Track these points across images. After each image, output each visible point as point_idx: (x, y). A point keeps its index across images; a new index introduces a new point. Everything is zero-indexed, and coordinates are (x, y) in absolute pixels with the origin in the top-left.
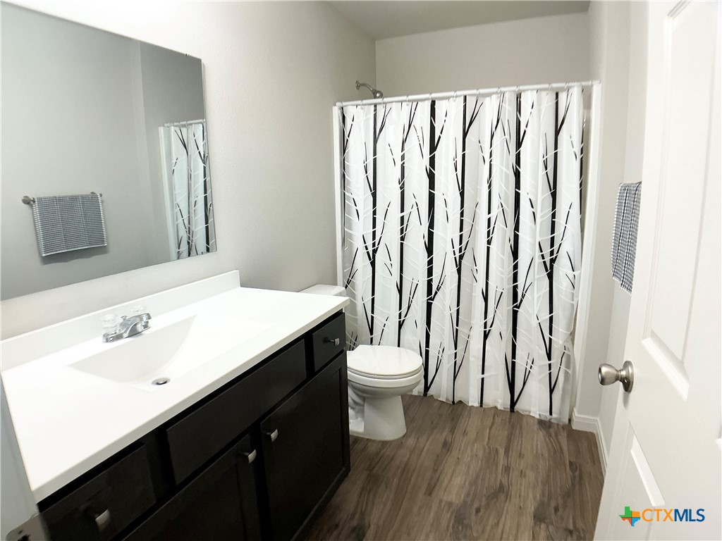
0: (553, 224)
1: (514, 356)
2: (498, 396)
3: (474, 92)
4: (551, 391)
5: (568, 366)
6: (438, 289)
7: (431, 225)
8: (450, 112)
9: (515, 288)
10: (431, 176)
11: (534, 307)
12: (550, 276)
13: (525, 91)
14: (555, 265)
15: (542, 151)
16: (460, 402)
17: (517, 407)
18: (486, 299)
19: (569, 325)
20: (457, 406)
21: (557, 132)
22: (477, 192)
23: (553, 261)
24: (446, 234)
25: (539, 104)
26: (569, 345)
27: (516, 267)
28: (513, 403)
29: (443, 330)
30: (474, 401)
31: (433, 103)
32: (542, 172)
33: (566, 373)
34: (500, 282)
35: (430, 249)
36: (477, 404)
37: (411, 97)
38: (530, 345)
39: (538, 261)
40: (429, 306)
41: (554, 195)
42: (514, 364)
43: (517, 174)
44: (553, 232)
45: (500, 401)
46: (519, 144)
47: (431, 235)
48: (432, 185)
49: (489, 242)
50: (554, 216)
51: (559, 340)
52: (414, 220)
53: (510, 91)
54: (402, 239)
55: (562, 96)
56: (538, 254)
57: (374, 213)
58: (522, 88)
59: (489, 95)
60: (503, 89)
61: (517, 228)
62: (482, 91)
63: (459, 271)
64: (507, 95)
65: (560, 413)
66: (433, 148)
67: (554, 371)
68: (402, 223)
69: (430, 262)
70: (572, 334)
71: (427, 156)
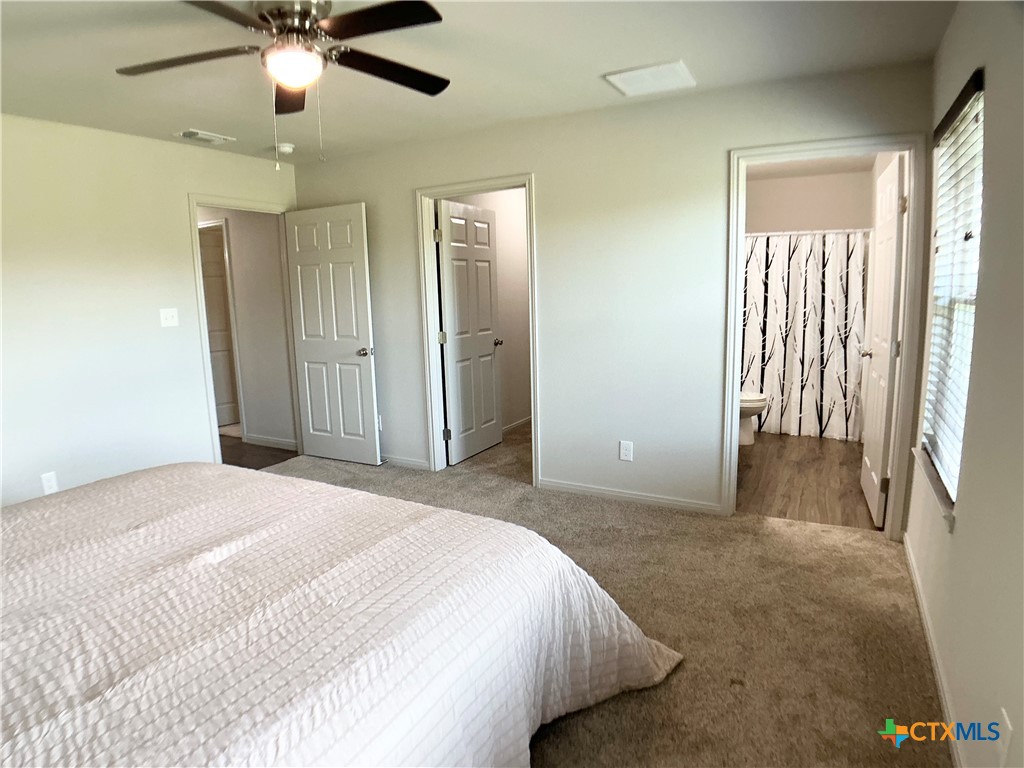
0: (846, 315)
1: (822, 400)
2: (811, 428)
3: (795, 233)
4: (847, 420)
5: (857, 403)
6: (769, 358)
7: (765, 316)
8: (780, 245)
9: (822, 356)
10: (766, 285)
11: (834, 368)
12: (845, 347)
13: (828, 233)
14: (848, 340)
15: (839, 271)
16: (786, 434)
17: (824, 435)
18: (802, 363)
19: (857, 376)
20: (782, 436)
21: (848, 259)
22: (797, 295)
23: (846, 338)
24: (776, 322)
25: (837, 242)
26: (858, 391)
27: (822, 342)
28: (822, 432)
29: (772, 386)
30: (794, 432)
31: (768, 239)
32: (839, 283)
33: (857, 409)
34: (812, 352)
35: (764, 332)
36: (797, 434)
37: (753, 234)
38: (832, 392)
39: (837, 338)
40: (763, 370)
41: (846, 297)
42: (821, 406)
43: (823, 284)
44: (846, 319)
45: (813, 431)
46: (824, 266)
47: (765, 323)
48: (766, 291)
49: (805, 327)
50: (846, 310)
51: (851, 387)
52: (753, 310)
53: (819, 233)
54: (745, 325)
55: (851, 237)
56: (837, 333)
58: (826, 232)
59: (806, 235)
60: (815, 232)
61: (823, 317)
62: (801, 233)
63: (785, 345)
64: (817, 236)
65: (853, 435)
66: (767, 267)
67: (849, 406)
68: (745, 315)
69: (764, 341)
70: (860, 383)
71: (764, 272)
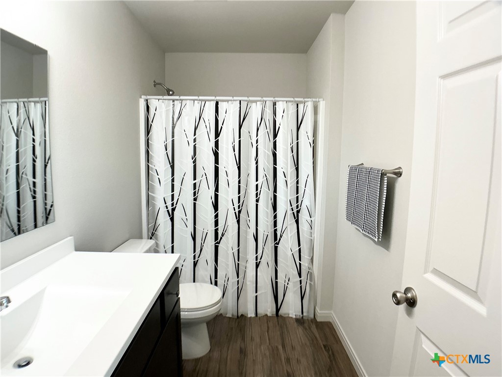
0: (297, 187)
1: (276, 278)
2: (267, 307)
3: (246, 98)
4: (302, 298)
5: (311, 280)
6: (223, 235)
7: (217, 190)
8: (230, 111)
9: (275, 231)
10: (216, 155)
11: (288, 244)
12: (297, 222)
13: (278, 101)
14: (300, 214)
15: (290, 141)
16: (242, 315)
17: (281, 312)
18: (256, 240)
19: (310, 253)
20: (241, 319)
21: (298, 129)
22: (248, 165)
23: (298, 212)
24: (228, 195)
25: (288, 111)
26: (311, 266)
27: (275, 217)
28: (278, 310)
29: (227, 265)
30: (251, 314)
31: (217, 104)
32: (290, 154)
33: (310, 284)
34: (265, 227)
35: (216, 207)
36: (253, 315)
37: (201, 98)
38: (287, 268)
39: (290, 212)
40: (216, 248)
41: (297, 169)
42: (276, 283)
43: (275, 155)
44: (297, 193)
45: (269, 310)
46: (275, 136)
47: (216, 196)
48: (217, 161)
49: (257, 201)
50: (297, 183)
51: (305, 264)
52: (204, 185)
53: (269, 100)
54: (195, 200)
55: (301, 106)
56: (290, 207)
57: (173, 180)
58: (276, 99)
59: (256, 102)
60: (265, 99)
61: (275, 191)
62: (251, 98)
63: (238, 222)
64: (267, 102)
65: (308, 312)
66: (217, 135)
67: (303, 284)
68: (195, 188)
69: (216, 216)
70: (312, 259)
71: (213, 140)
